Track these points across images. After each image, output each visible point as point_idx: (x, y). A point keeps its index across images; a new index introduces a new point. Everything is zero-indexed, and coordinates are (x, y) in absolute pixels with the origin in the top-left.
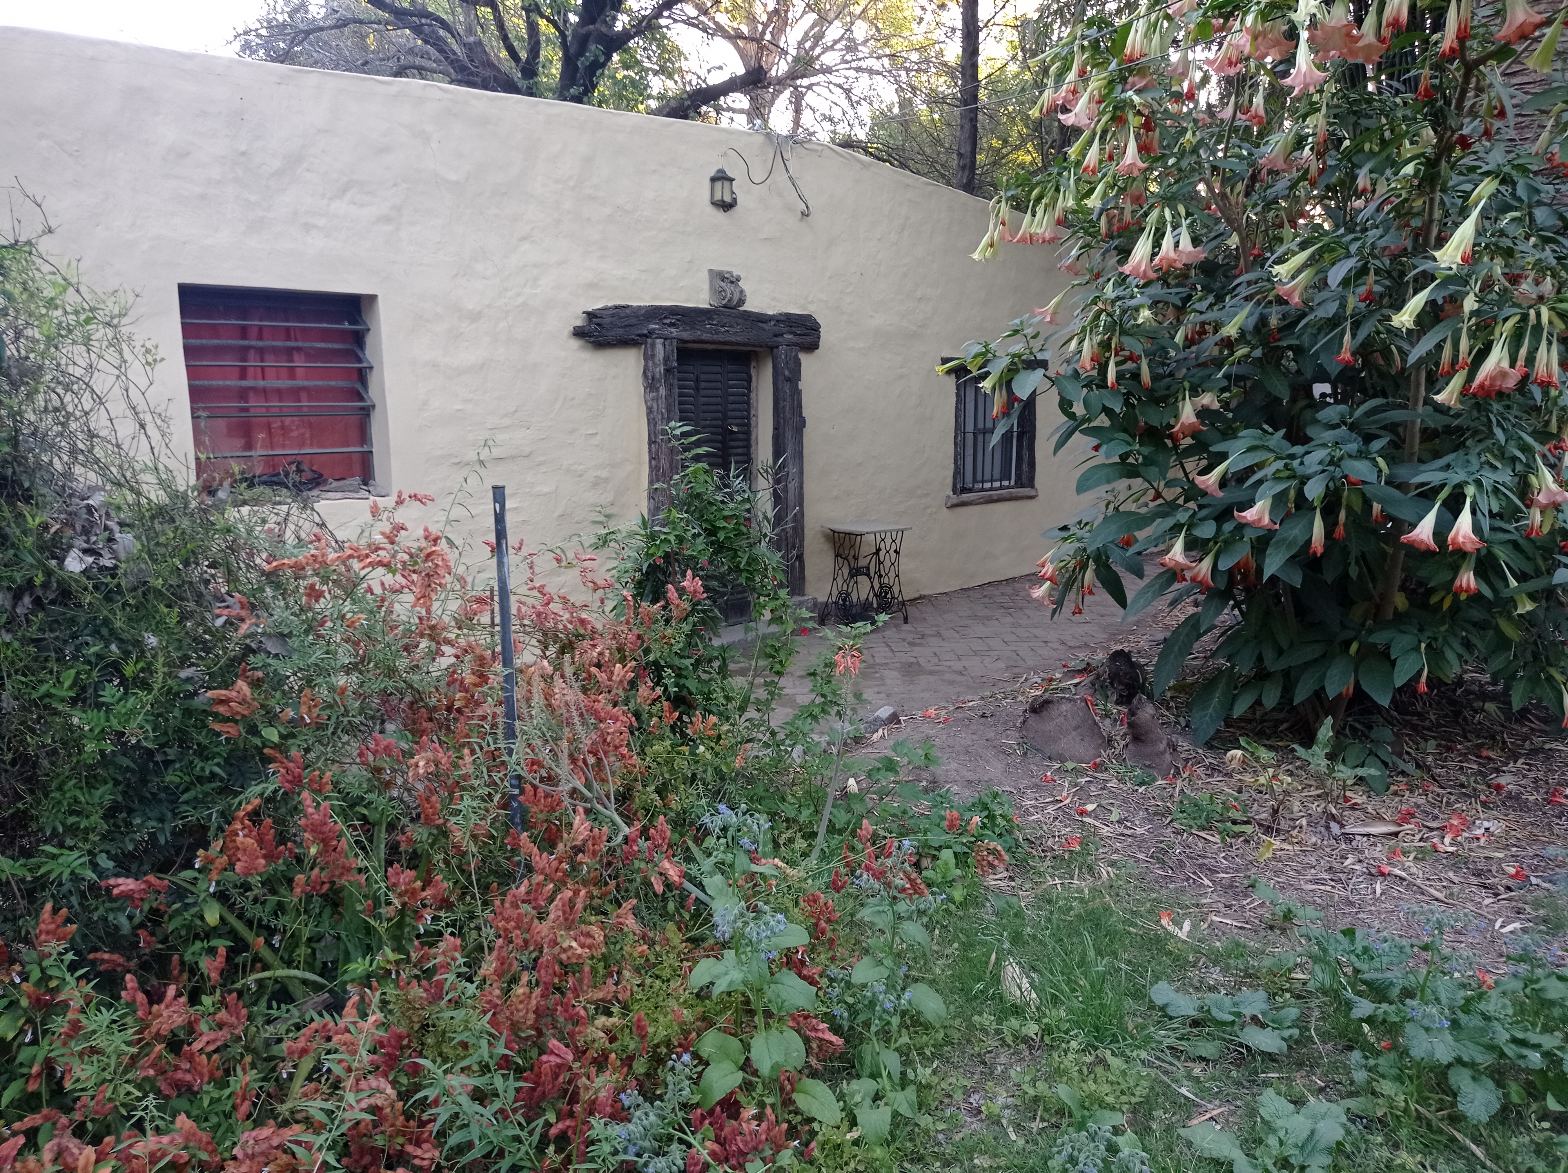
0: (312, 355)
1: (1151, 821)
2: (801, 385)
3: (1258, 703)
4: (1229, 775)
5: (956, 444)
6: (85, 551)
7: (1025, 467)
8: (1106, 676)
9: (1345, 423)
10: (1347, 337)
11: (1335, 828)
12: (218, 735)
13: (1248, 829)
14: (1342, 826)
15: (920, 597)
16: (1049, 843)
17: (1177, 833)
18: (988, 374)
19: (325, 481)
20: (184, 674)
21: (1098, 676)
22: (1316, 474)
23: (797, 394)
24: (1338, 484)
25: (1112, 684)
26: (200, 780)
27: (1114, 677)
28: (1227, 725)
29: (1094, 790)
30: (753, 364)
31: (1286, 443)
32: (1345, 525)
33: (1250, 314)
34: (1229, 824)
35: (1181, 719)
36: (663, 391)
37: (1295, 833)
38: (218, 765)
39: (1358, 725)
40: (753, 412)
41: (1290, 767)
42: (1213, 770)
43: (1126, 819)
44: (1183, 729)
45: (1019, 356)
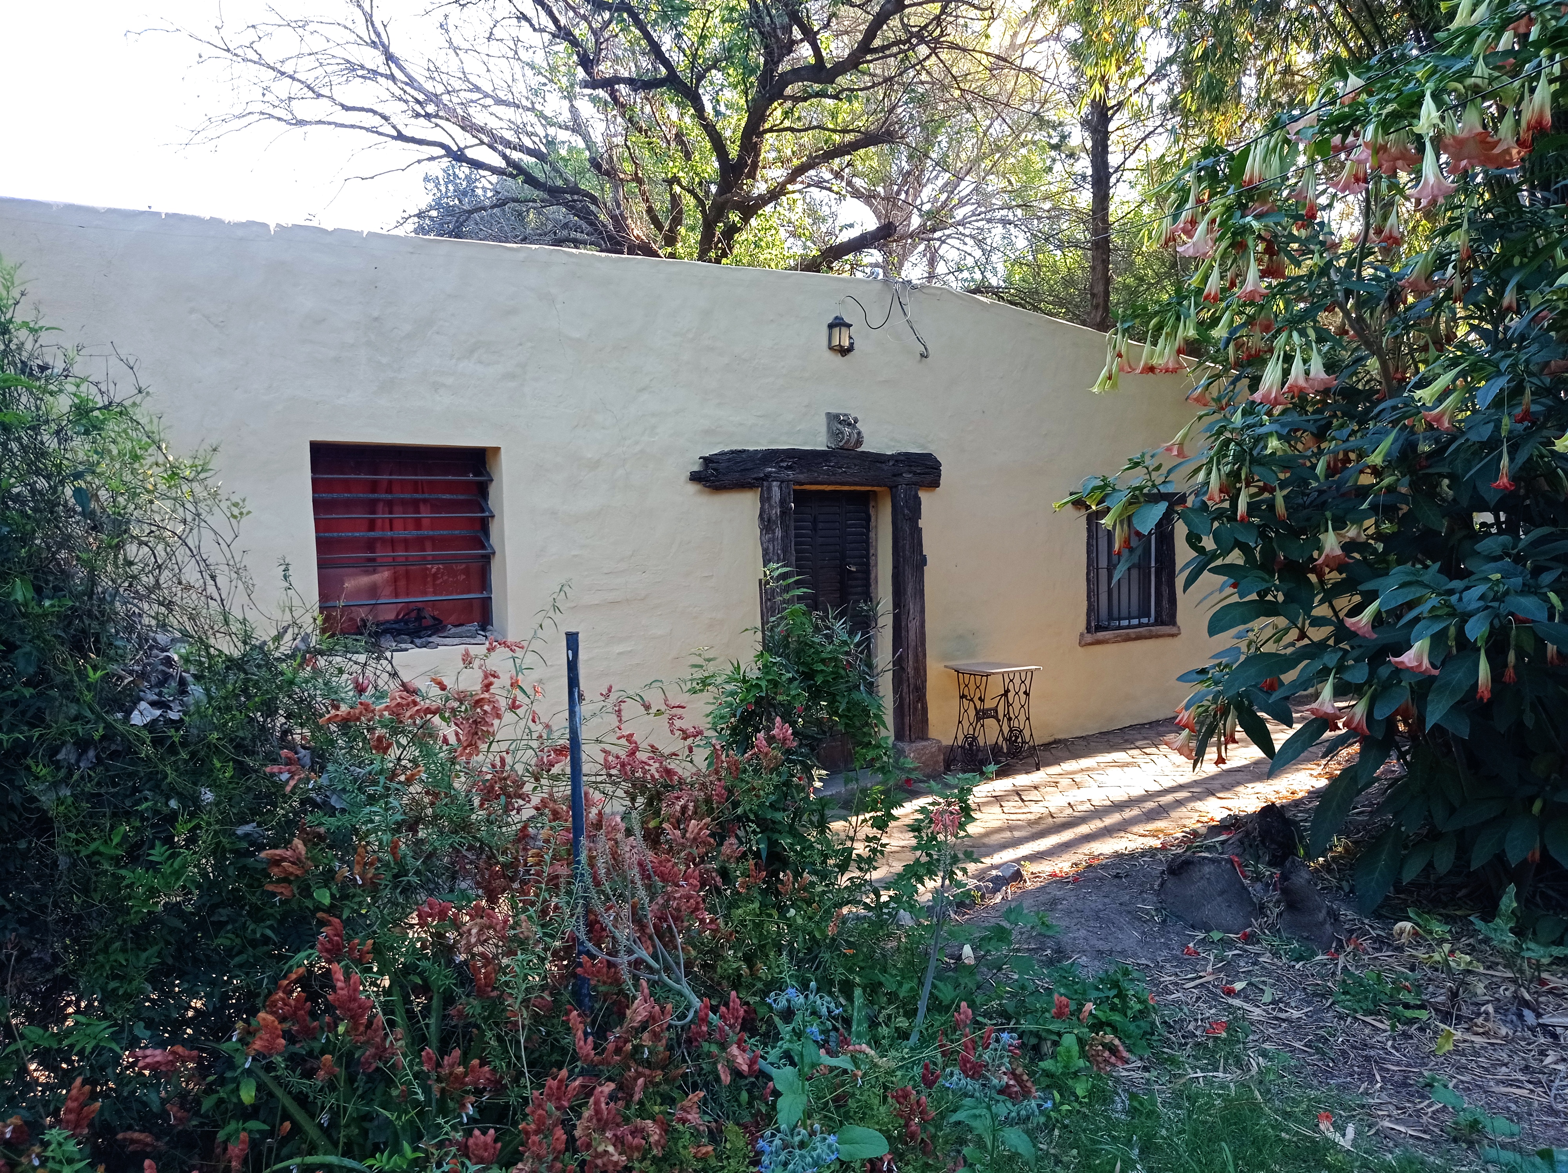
0: (437, 506)
1: (1309, 1003)
2: (921, 523)
3: (1430, 865)
4: (1400, 949)
5: (1088, 580)
6: (153, 704)
7: (1165, 604)
8: (1256, 833)
9: (1509, 555)
10: (1505, 461)
11: (1529, 1016)
12: (274, 895)
13: (1423, 1015)
14: (1539, 1015)
15: (1056, 742)
16: (1191, 1027)
17: (1341, 1017)
18: (1108, 509)
19: (444, 628)
20: (241, 830)
21: (1247, 834)
22: (1478, 610)
23: (917, 533)
24: (1505, 621)
25: (1263, 842)
26: (254, 943)
27: (1265, 834)
28: (1398, 891)
29: (1243, 965)
30: (872, 504)
31: (1443, 578)
32: (1514, 667)
33: (1395, 440)
34: (1400, 1008)
35: (1344, 883)
36: (779, 533)
37: (1480, 1021)
38: (271, 927)
39: (1551, 893)
40: (872, 551)
41: (1471, 941)
42: (1380, 943)
43: (1281, 1000)
44: (1347, 895)
45: (1140, 489)
